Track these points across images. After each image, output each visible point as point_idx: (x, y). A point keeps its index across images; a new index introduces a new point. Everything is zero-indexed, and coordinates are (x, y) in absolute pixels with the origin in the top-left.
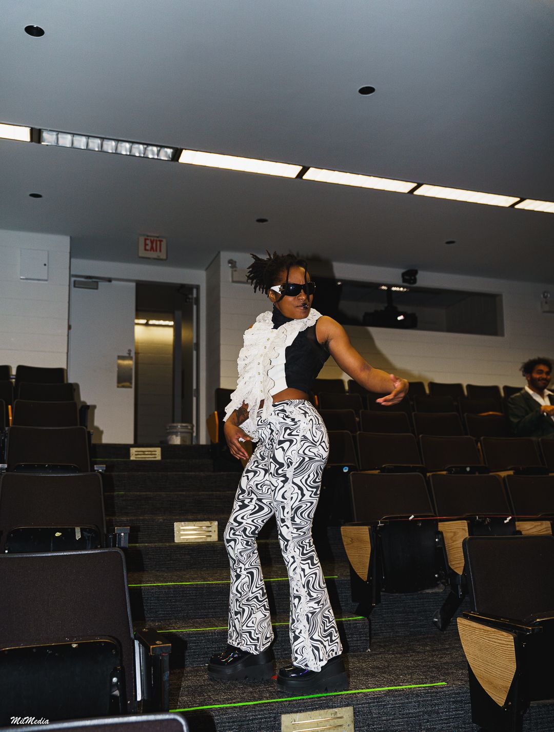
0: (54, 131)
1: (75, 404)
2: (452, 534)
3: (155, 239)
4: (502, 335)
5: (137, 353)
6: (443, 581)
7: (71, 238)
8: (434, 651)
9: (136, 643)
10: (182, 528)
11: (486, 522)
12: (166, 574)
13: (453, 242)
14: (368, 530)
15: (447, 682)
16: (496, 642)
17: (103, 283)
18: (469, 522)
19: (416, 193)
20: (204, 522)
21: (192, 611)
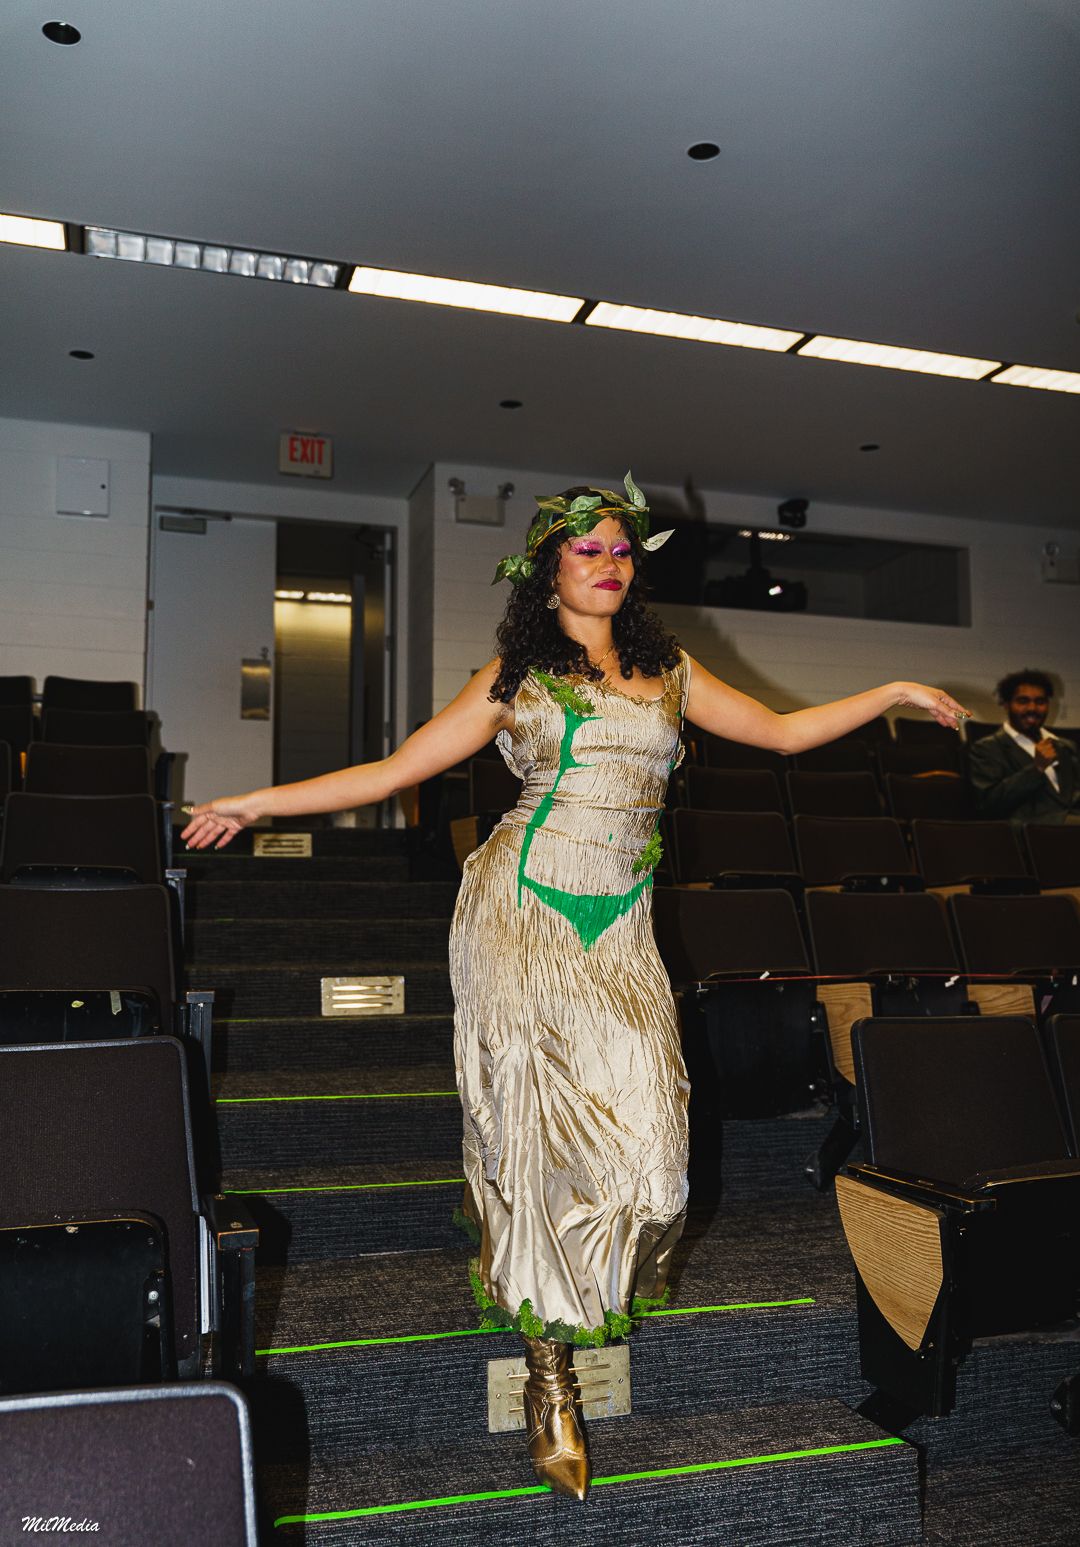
0: (110, 228)
2: (842, 1009)
3: (310, 438)
4: (968, 624)
5: (278, 654)
6: (825, 1097)
7: (152, 436)
8: (801, 1231)
9: (202, 1221)
10: (335, 989)
11: (911, 986)
12: (299, 1078)
13: (874, 447)
15: (816, 1298)
16: (905, 1227)
17: (215, 522)
18: (874, 985)
19: (803, 352)
20: (379, 978)
21: (340, 1151)
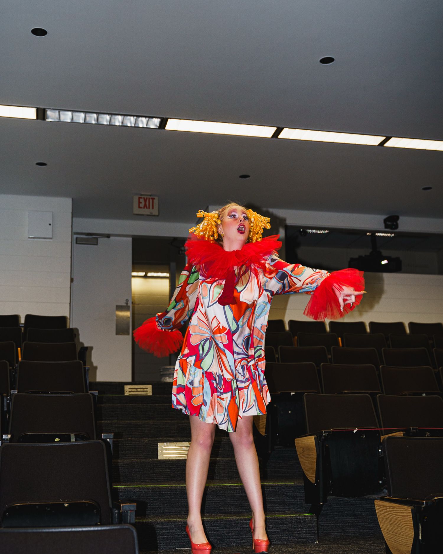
0: (56, 109)
1: (74, 346)
3: (148, 197)
5: (133, 304)
6: (386, 486)
7: (73, 199)
10: (164, 448)
13: (429, 188)
14: (314, 439)
17: (104, 239)
19: (386, 145)
20: (184, 443)
21: (167, 509)
